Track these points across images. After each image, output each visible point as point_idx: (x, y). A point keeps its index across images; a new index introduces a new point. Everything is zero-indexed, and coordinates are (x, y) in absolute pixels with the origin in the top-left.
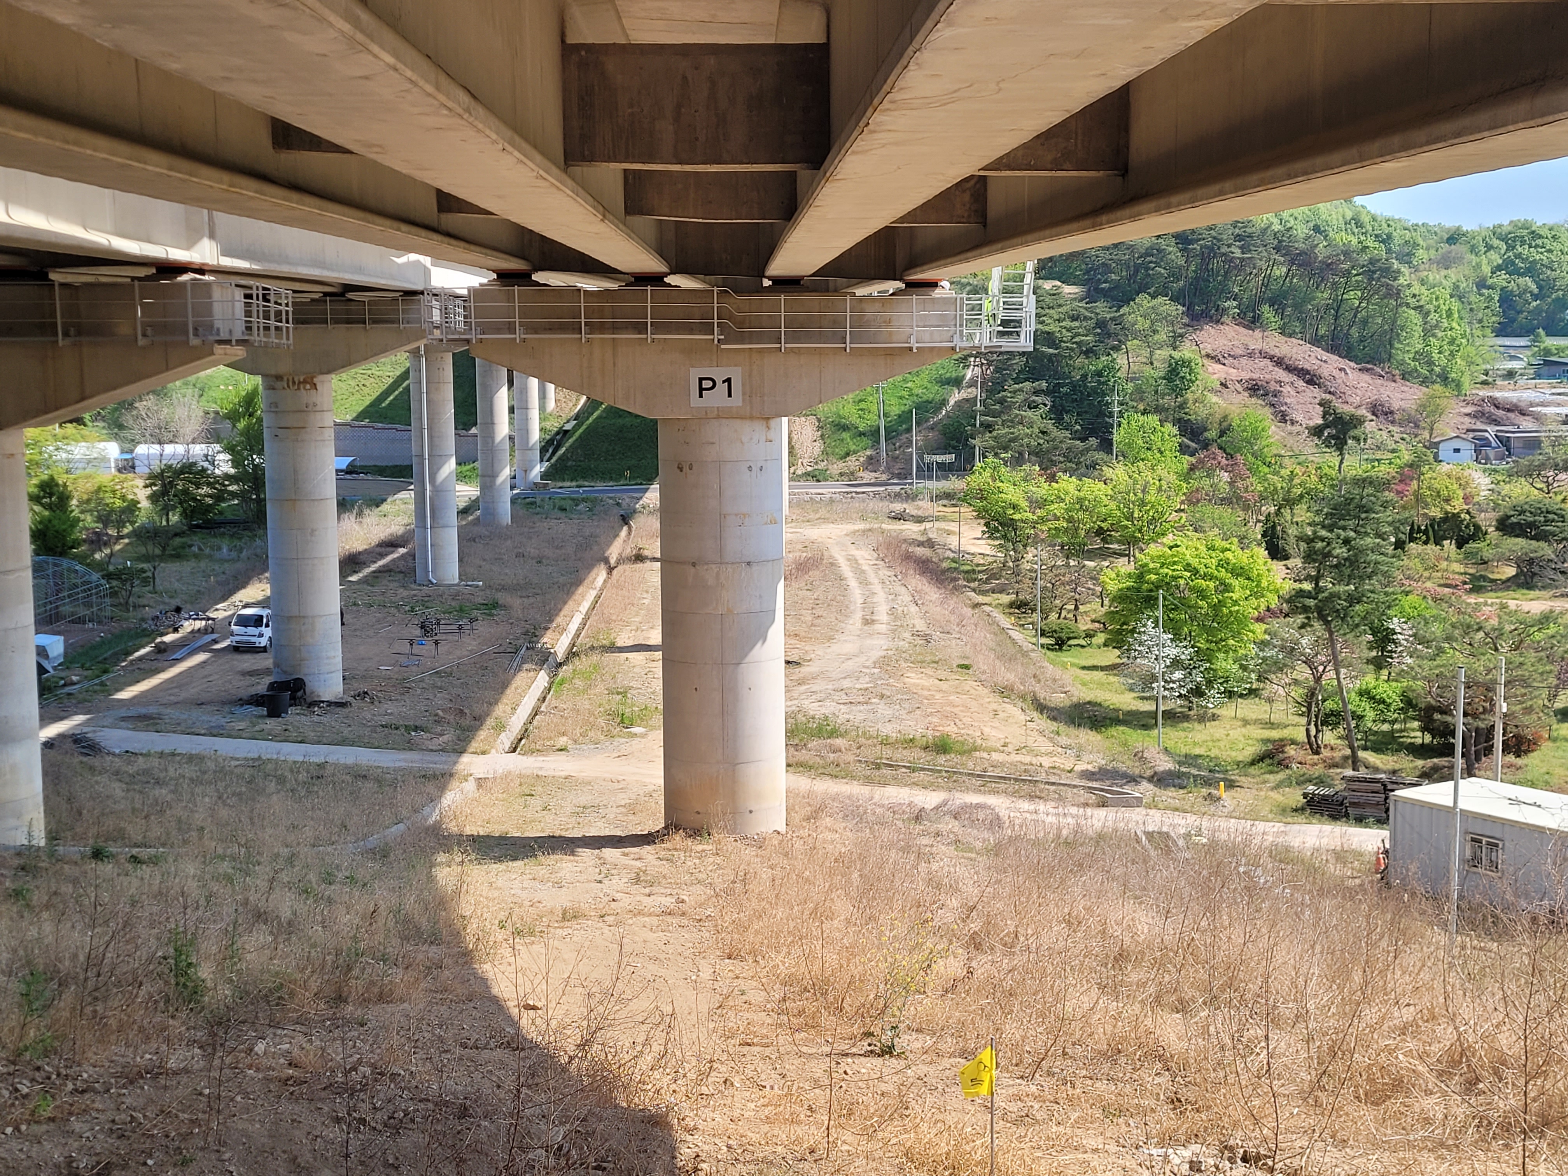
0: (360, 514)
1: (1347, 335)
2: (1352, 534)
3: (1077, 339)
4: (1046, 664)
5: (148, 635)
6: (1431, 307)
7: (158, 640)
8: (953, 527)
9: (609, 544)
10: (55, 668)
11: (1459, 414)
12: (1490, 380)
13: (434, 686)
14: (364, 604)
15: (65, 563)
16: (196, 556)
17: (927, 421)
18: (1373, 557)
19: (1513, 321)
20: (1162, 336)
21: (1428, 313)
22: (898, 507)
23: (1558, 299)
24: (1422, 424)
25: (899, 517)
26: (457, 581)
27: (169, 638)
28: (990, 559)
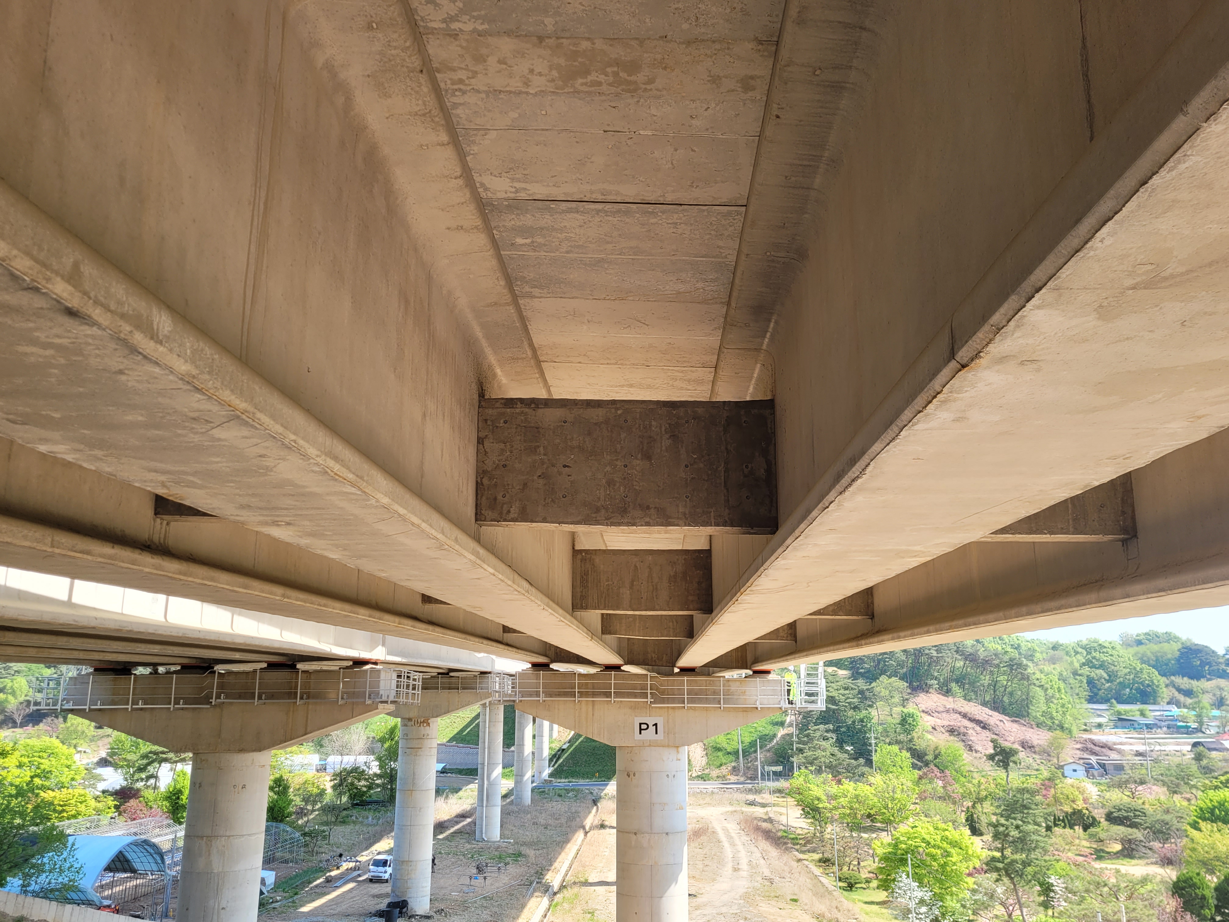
0: (447, 797)
1: (1002, 701)
2: (1020, 823)
3: (848, 701)
4: (843, 899)
5: (322, 871)
6: (1048, 686)
7: (328, 874)
8: (783, 810)
9: (586, 817)
10: (268, 892)
11: (1073, 748)
12: (1088, 728)
13: (482, 906)
14: (445, 853)
15: (282, 826)
16: (354, 822)
17: (766, 746)
19: (1096, 694)
20: (897, 699)
21: (1047, 690)
22: (751, 797)
23: (1120, 683)
24: (1052, 754)
25: (752, 804)
26: (498, 839)
27: (334, 873)
28: (806, 831)
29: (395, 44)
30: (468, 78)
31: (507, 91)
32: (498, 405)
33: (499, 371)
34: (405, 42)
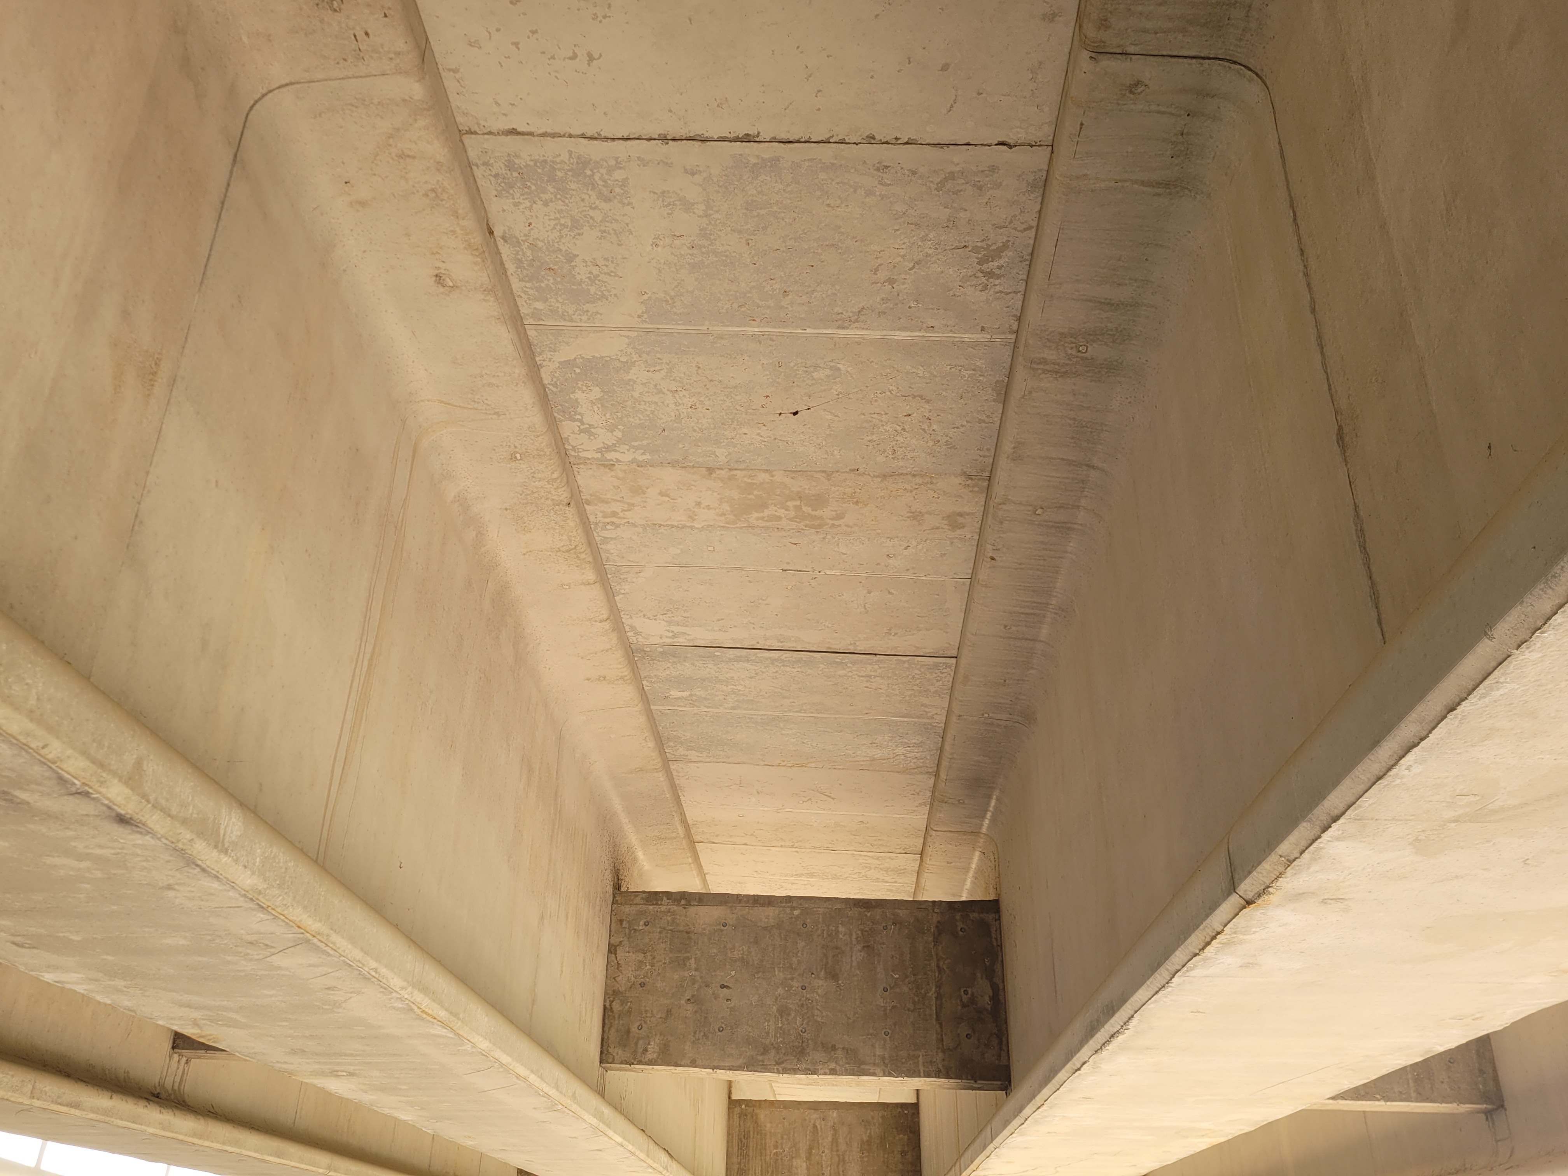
29: (540, 476)
30: (623, 510)
31: (668, 526)
32: (638, 900)
33: (640, 855)
34: (553, 473)
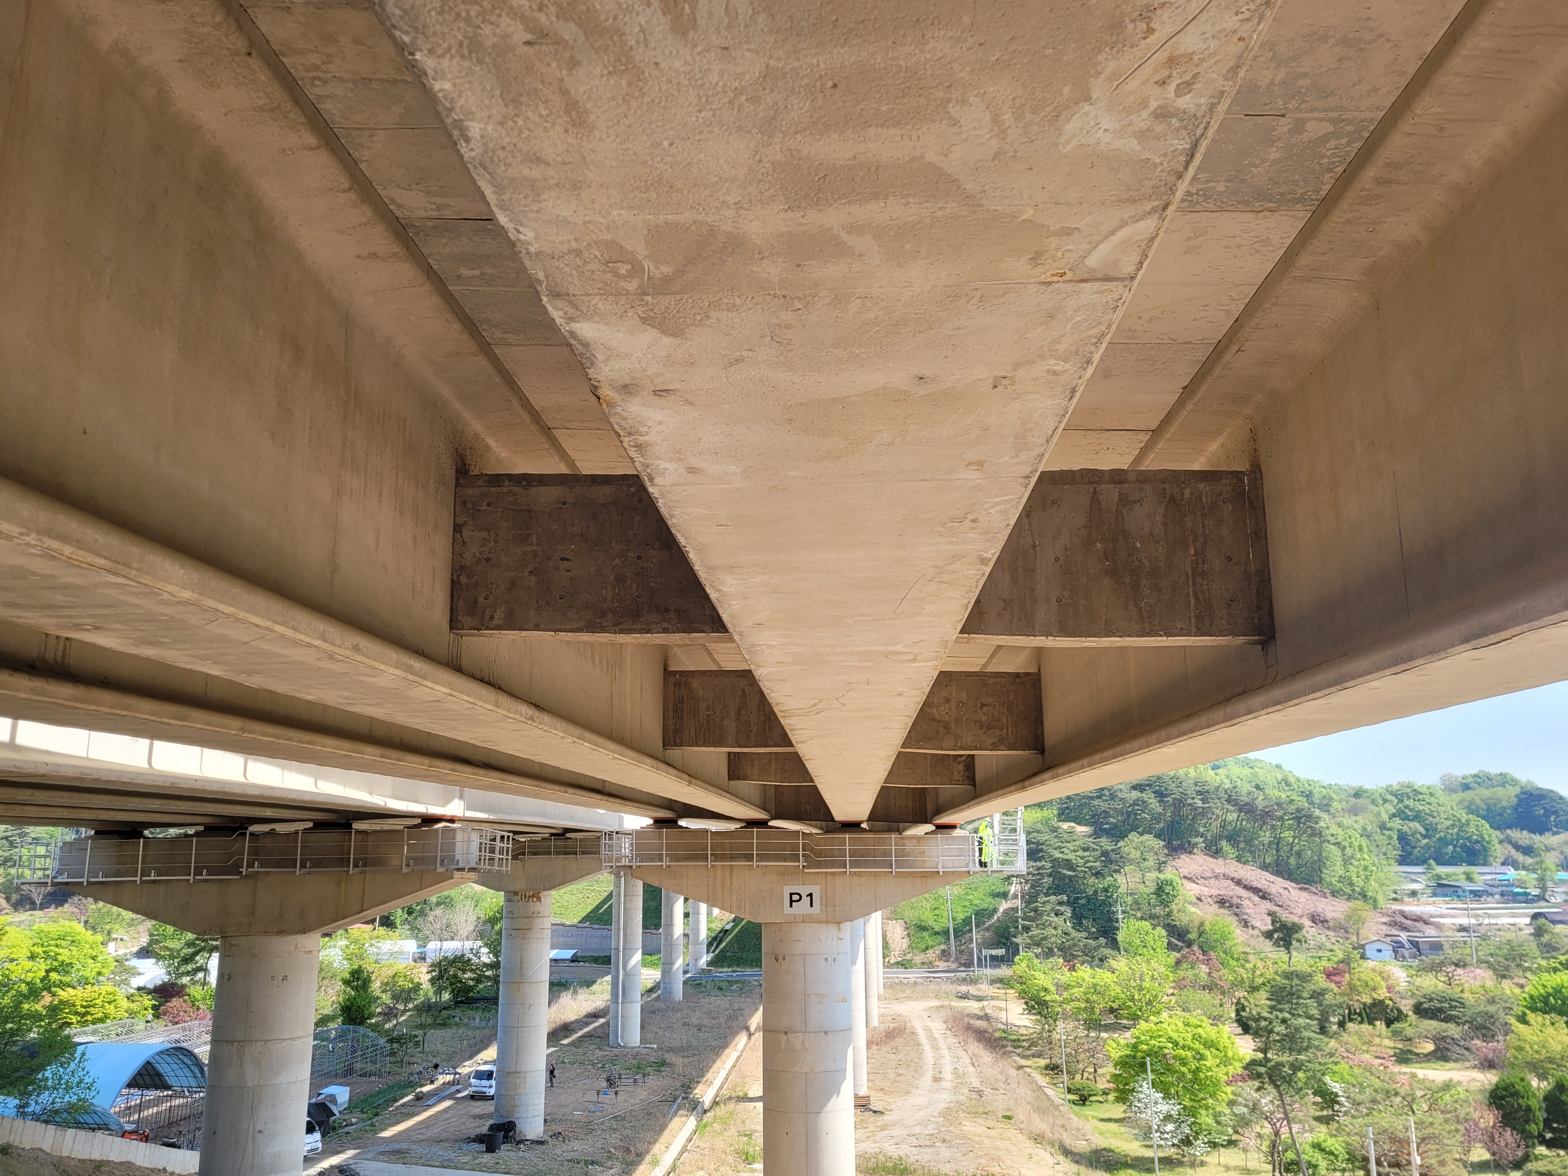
0: (575, 992)
1: (1287, 863)
2: (1287, 1015)
3: (1088, 865)
4: (1072, 1116)
5: (413, 1086)
6: (1346, 844)
7: (419, 1090)
8: (1002, 1004)
9: (750, 1016)
11: (1378, 923)
12: (1399, 897)
13: (611, 1128)
14: (570, 1062)
15: (362, 1030)
16: (457, 1025)
17: (984, 923)
18: (1306, 1034)
19: (1411, 854)
20: (1151, 863)
21: (1344, 848)
22: (964, 989)
23: (1441, 839)
24: (1351, 930)
25: (964, 997)
26: (638, 1044)
28: (1031, 1031)
29: (200, 20)
30: (323, 63)
32: (480, 482)
33: (491, 441)
34: (213, 16)
